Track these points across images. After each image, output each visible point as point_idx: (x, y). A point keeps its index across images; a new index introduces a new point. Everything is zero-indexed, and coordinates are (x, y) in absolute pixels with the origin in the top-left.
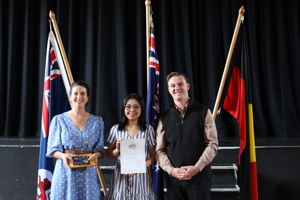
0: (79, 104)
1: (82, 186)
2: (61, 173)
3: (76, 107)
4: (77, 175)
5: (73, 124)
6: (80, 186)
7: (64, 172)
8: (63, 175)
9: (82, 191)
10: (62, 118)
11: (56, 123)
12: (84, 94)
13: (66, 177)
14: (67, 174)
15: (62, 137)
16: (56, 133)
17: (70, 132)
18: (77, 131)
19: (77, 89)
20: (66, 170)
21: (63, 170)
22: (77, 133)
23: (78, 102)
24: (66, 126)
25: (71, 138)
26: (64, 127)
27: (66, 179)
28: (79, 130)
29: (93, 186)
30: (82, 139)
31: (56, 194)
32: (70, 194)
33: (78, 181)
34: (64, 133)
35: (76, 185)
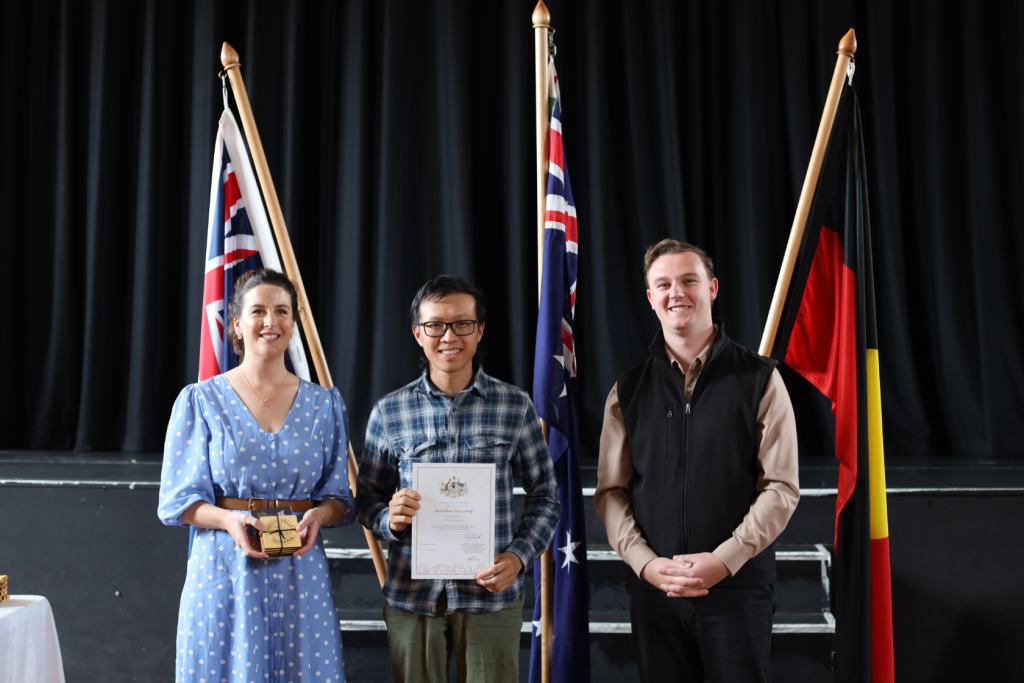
0: (270, 346)
1: (282, 615)
2: (214, 574)
3: (257, 354)
4: (266, 581)
5: (248, 413)
6: (275, 615)
7: (222, 571)
8: (219, 581)
9: (282, 634)
10: (209, 395)
11: (192, 409)
12: (285, 312)
13: (230, 590)
14: (234, 580)
15: (213, 453)
16: (190, 442)
17: (237, 439)
18: (261, 434)
19: (261, 294)
20: (229, 565)
21: (220, 567)
22: (264, 440)
23: (268, 337)
24: (226, 419)
25: (242, 459)
26: (216, 421)
27: (231, 597)
28: (270, 431)
29: (317, 616)
30: (279, 460)
31: (200, 647)
32: (246, 645)
33: (269, 600)
34: (220, 441)
35: (264, 615)
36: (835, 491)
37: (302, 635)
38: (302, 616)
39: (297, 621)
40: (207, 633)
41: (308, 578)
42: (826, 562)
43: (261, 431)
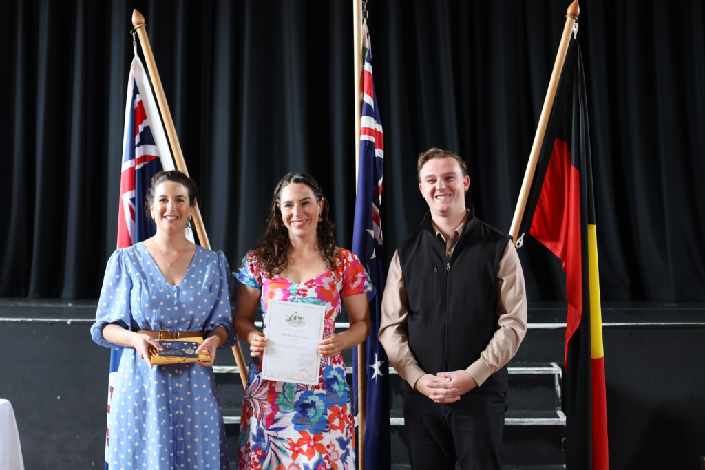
0: (171, 225)
1: (182, 412)
2: (133, 383)
3: (163, 230)
4: (171, 389)
5: (159, 271)
6: (177, 412)
7: (139, 380)
8: (136, 387)
9: (182, 426)
10: (132, 257)
11: (119, 267)
12: (183, 201)
13: (144, 393)
14: (146, 387)
15: (133, 300)
16: (118, 290)
17: (151, 290)
18: (167, 286)
19: (166, 188)
20: (143, 376)
21: (138, 378)
22: (169, 291)
23: (169, 218)
24: (143, 275)
25: (153, 304)
26: (137, 277)
27: (144, 398)
28: (173, 284)
29: (206, 413)
30: (179, 305)
32: (157, 432)
33: (173, 402)
34: (138, 290)
35: (169, 412)
37: (196, 426)
38: (197, 413)
39: (193, 417)
40: (127, 423)
41: (200, 386)
43: (167, 284)
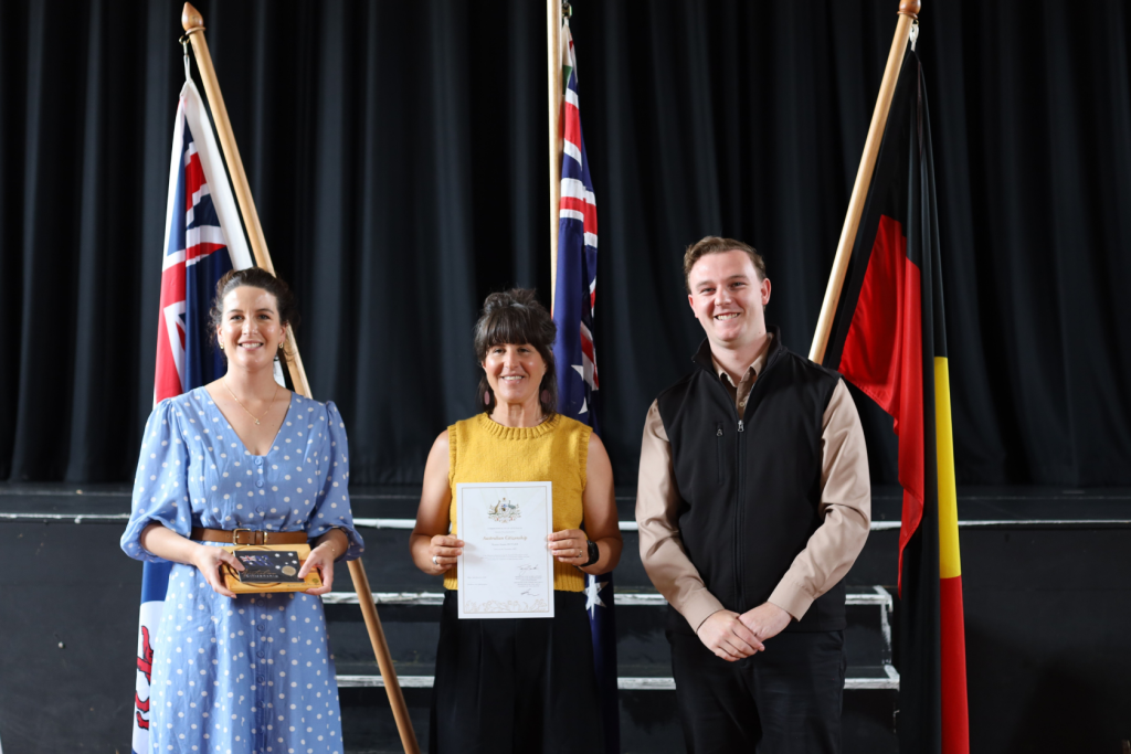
0: (251, 356)
1: (270, 661)
2: (194, 615)
3: (238, 366)
4: (253, 623)
5: (233, 432)
6: (263, 661)
7: (203, 611)
8: (199, 623)
9: (270, 684)
10: (188, 411)
11: (168, 428)
12: (268, 318)
13: (212, 632)
14: (216, 621)
15: (192, 479)
16: (165, 465)
17: (220, 462)
18: (247, 457)
19: (240, 297)
20: (210, 604)
21: (201, 607)
22: (250, 464)
23: (248, 346)
24: (207, 440)
25: (225, 486)
26: (196, 442)
27: (213, 640)
28: (257, 453)
29: (309, 664)
30: (267, 487)
31: (180, 697)
32: (231, 695)
33: (256, 644)
34: (200, 465)
35: (251, 661)
36: (898, 524)
37: (294, 685)
38: (295, 662)
39: (287, 669)
40: (187, 681)
41: (301, 620)
42: (887, 606)
43: (247, 453)
